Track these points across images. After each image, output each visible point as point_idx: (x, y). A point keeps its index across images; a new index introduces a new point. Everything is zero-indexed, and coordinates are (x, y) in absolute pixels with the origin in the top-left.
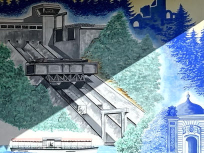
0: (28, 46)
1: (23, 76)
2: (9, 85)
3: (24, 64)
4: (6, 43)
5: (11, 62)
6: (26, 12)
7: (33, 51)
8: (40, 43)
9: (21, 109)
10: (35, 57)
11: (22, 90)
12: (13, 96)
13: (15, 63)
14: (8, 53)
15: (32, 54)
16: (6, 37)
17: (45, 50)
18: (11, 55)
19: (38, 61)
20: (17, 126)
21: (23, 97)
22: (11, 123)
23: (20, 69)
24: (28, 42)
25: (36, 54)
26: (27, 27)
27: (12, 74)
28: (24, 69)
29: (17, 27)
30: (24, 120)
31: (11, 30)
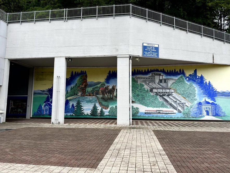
0: (150, 84)
1: (149, 92)
2: (144, 94)
3: (149, 89)
4: (142, 83)
5: (144, 88)
6: (149, 74)
7: (152, 85)
8: (154, 83)
9: (148, 102)
10: (153, 87)
11: (148, 96)
12: (145, 98)
13: (146, 88)
14: (143, 86)
15: (152, 86)
16: (142, 81)
17: (156, 85)
18: (144, 86)
19: (154, 88)
20: (147, 106)
21: (148, 98)
22: (145, 105)
23: (148, 90)
24: (150, 83)
25: (153, 86)
26: (150, 79)
27: (145, 92)
28: (149, 90)
29: (146, 78)
30: (149, 105)
31: (144, 79)
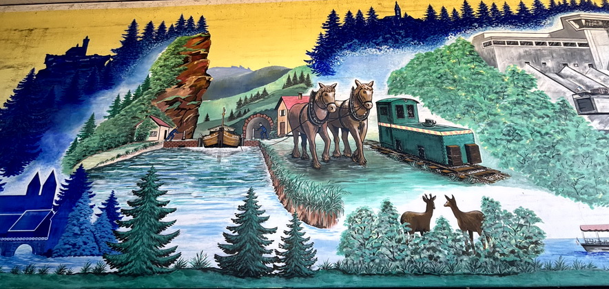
0: (566, 71)
1: (574, 115)
2: (548, 128)
3: (570, 97)
4: (521, 65)
5: (541, 93)
6: (551, 24)
7: (580, 77)
8: (591, 66)
10: (588, 87)
11: (578, 137)
13: (549, 95)
14: (531, 82)
15: (580, 82)
16: (520, 57)
17: (603, 77)
18: (539, 83)
19: (595, 92)
21: (581, 150)
22: (569, 194)
23: (564, 104)
24: (565, 65)
25: (588, 81)
26: (557, 44)
27: (550, 112)
28: (572, 104)
29: (538, 44)
30: (598, 191)
31: (527, 48)
